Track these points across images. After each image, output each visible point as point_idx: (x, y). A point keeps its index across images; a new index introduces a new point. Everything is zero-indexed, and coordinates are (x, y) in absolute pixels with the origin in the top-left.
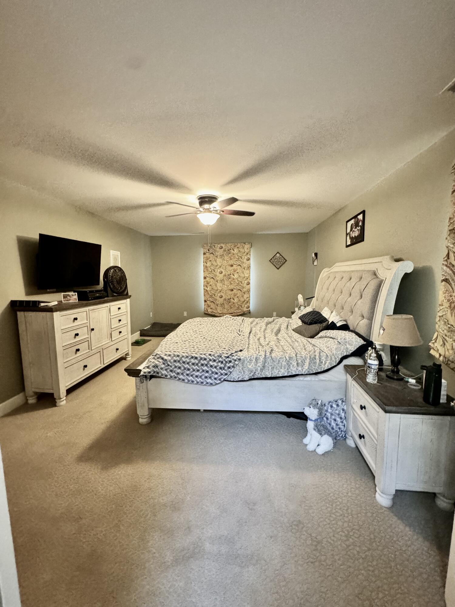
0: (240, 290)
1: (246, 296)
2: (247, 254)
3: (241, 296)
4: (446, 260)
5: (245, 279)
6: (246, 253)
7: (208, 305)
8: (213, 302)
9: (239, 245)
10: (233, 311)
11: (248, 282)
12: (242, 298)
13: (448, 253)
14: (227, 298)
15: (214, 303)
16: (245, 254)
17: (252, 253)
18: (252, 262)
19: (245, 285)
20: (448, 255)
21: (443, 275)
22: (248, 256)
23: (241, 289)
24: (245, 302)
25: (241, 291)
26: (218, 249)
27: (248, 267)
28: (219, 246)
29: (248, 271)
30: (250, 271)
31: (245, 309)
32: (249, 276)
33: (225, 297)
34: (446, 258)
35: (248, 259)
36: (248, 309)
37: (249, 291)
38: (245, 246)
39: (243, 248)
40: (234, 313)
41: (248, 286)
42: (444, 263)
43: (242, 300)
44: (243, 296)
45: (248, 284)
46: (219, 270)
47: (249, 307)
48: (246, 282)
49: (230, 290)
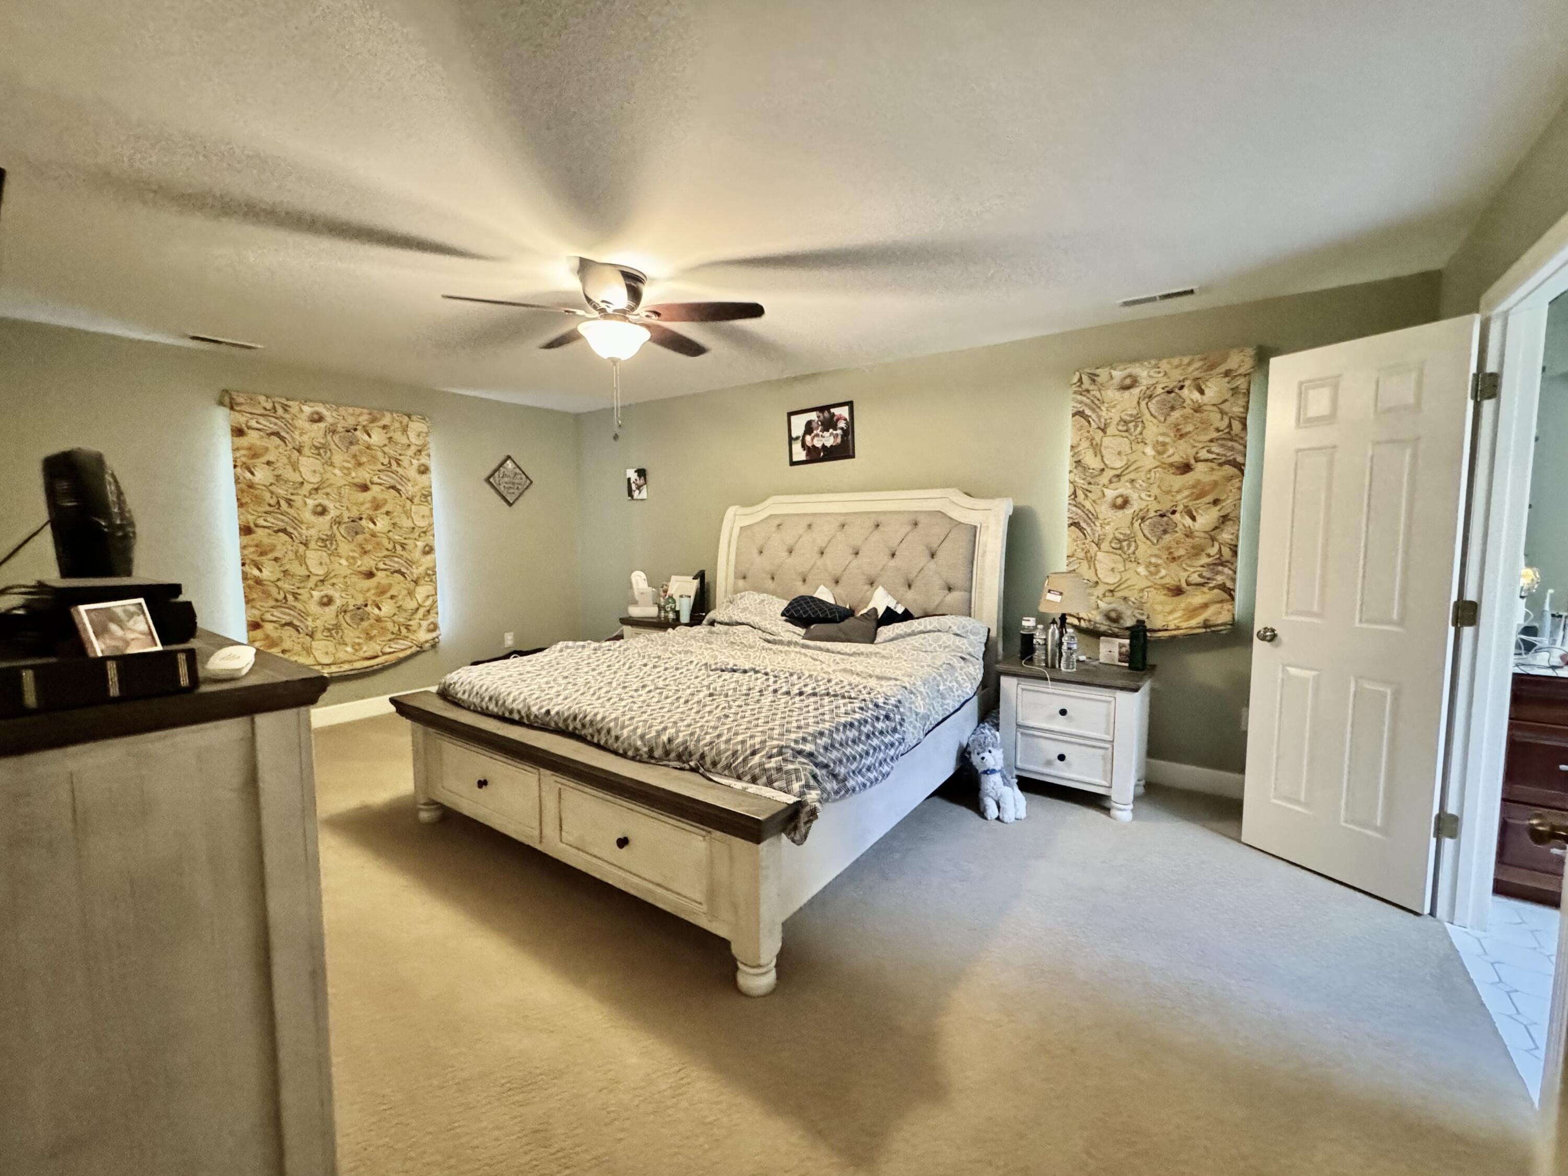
0: (399, 572)
1: (421, 592)
2: (420, 451)
3: (405, 592)
4: (1074, 499)
5: (416, 535)
6: (413, 449)
7: (267, 637)
8: (289, 624)
9: (387, 420)
10: (378, 648)
11: (427, 545)
12: (408, 599)
13: (1075, 491)
14: (352, 602)
15: (296, 628)
16: (411, 451)
17: (433, 448)
18: (435, 480)
19: (417, 554)
20: (1075, 493)
21: (1069, 518)
22: (424, 460)
23: (404, 570)
24: (422, 611)
25: (403, 574)
26: (302, 423)
27: (426, 496)
28: (307, 409)
29: (424, 509)
30: (431, 509)
31: (423, 636)
32: (431, 525)
33: (344, 601)
34: (1073, 497)
35: (424, 470)
36: (434, 635)
37: (430, 574)
38: (411, 425)
39: (405, 430)
40: (384, 654)
41: (429, 557)
42: (1071, 502)
43: (411, 605)
44: (411, 594)
45: (429, 550)
46: (311, 502)
47: (434, 627)
48: (420, 544)
49: (360, 573)
